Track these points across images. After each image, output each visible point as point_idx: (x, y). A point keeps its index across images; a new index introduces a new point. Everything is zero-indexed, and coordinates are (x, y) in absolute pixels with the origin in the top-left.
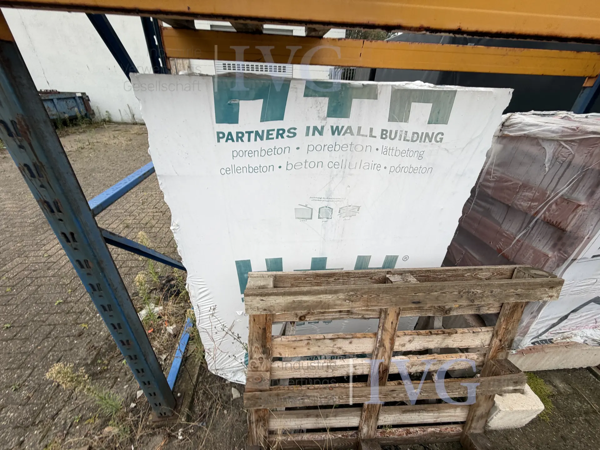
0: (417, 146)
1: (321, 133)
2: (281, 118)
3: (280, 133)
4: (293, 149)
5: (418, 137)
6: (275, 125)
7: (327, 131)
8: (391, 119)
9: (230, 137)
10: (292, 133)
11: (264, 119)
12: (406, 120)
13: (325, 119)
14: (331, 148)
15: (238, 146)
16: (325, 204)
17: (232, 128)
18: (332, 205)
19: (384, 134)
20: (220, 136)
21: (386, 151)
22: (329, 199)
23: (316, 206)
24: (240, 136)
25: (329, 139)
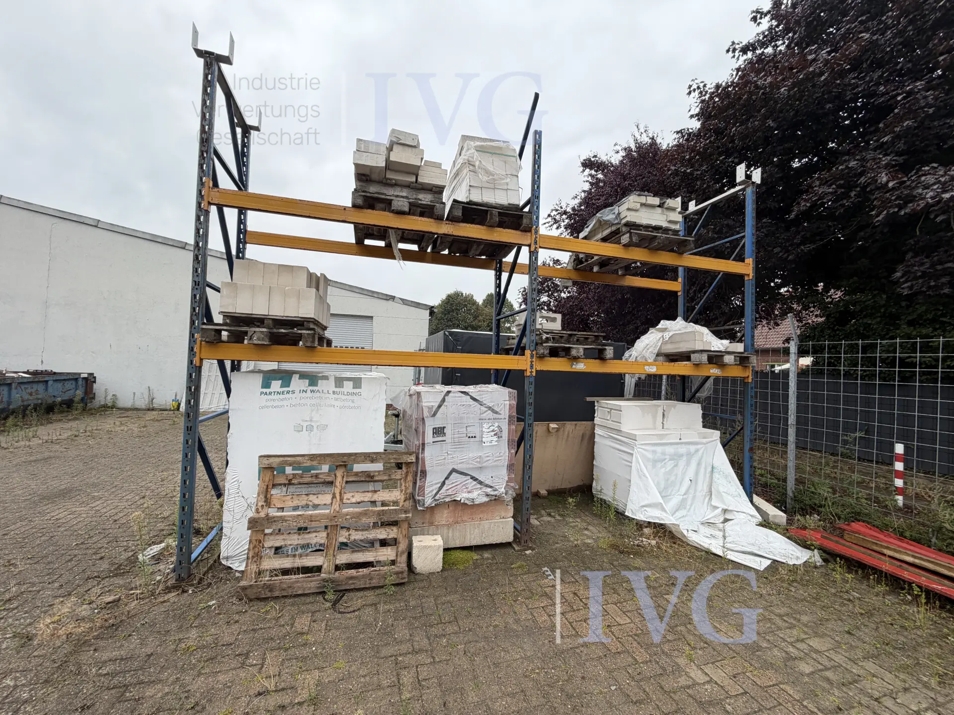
0: (350, 397)
1: (306, 392)
2: (288, 386)
3: (288, 392)
4: (294, 399)
5: (348, 394)
6: (286, 389)
7: (309, 391)
8: (336, 387)
9: (266, 394)
10: (293, 392)
11: (282, 387)
12: (343, 387)
13: (307, 387)
14: (311, 398)
15: (270, 397)
16: (309, 423)
17: (268, 390)
18: (313, 424)
19: (334, 392)
20: (262, 393)
21: (336, 399)
22: (311, 421)
23: (305, 424)
24: (270, 393)
25: (309, 394)
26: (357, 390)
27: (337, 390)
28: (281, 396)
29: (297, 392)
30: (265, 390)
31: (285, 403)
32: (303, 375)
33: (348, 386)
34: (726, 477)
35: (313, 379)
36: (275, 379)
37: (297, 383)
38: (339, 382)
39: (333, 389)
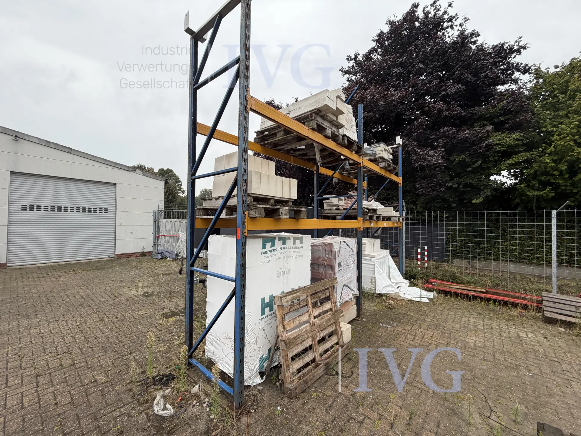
0: (299, 250)
1: (281, 249)
3: (274, 250)
4: (276, 254)
5: (298, 248)
6: (273, 248)
7: (283, 248)
9: (264, 253)
10: (276, 250)
13: (282, 246)
14: (284, 253)
15: (266, 255)
16: (283, 270)
18: (285, 270)
19: (293, 248)
20: (262, 253)
21: (293, 252)
22: (284, 268)
23: (281, 271)
24: (266, 252)
25: (283, 250)
26: (301, 245)
27: (294, 246)
28: (271, 254)
29: (278, 249)
30: (264, 250)
31: (273, 258)
32: (280, 238)
33: (298, 241)
34: (394, 269)
35: (284, 240)
36: (268, 242)
37: (278, 244)
38: (295, 239)
39: (292, 245)
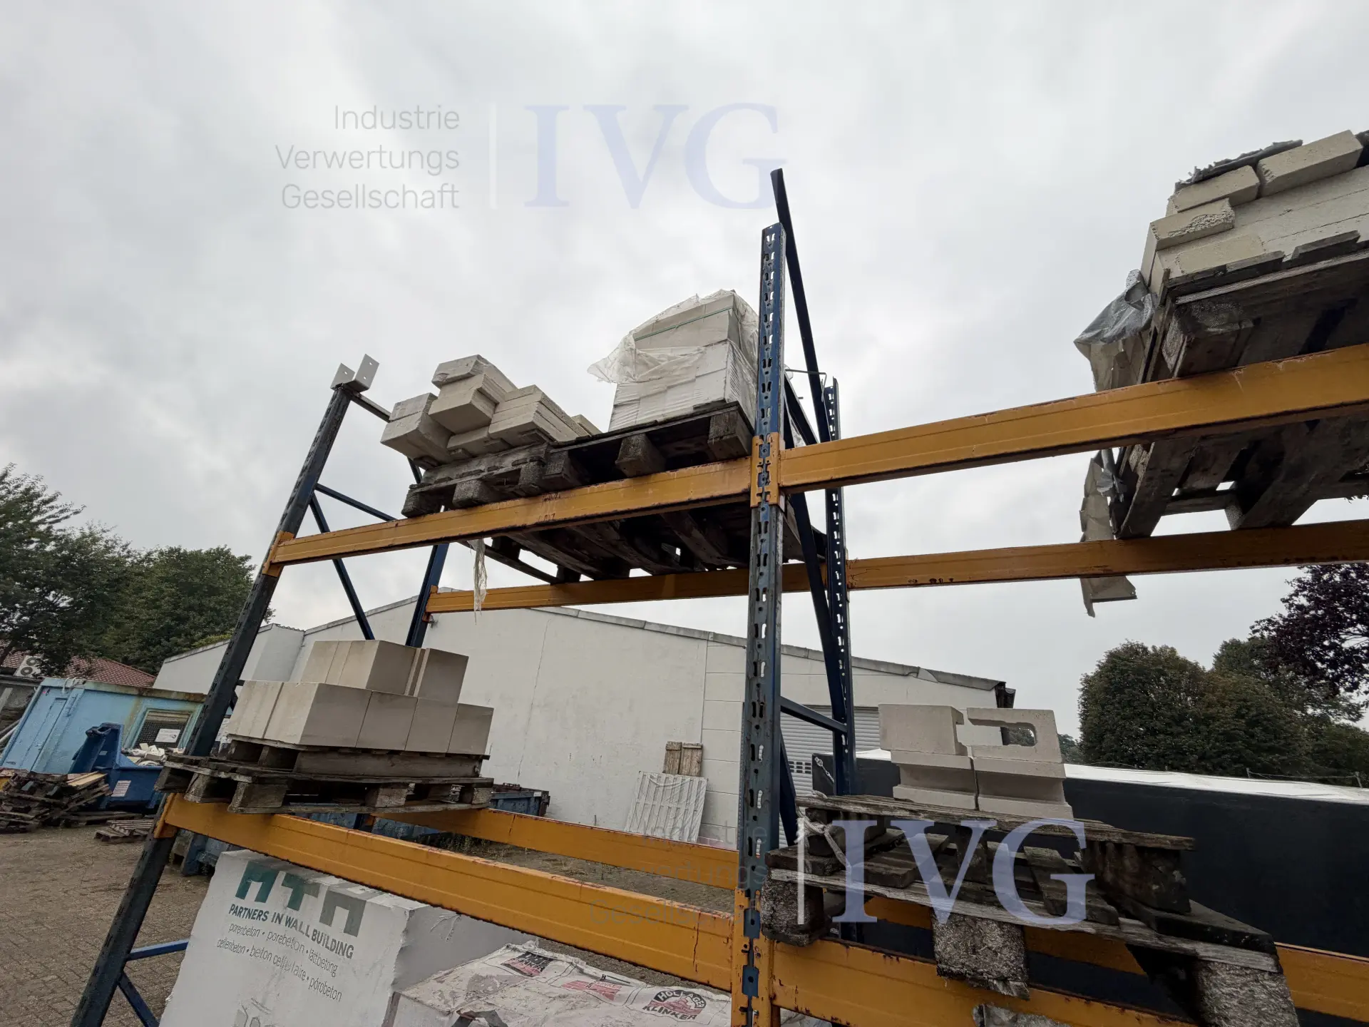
0: (333, 956)
4: (261, 934)
5: (335, 946)
6: (260, 906)
8: (322, 919)
13: (285, 908)
14: (281, 939)
15: (237, 920)
17: (240, 903)
19: (315, 934)
21: (313, 955)
25: (281, 928)
26: (349, 939)
27: (322, 929)
28: (249, 923)
30: (238, 902)
31: (248, 942)
32: (291, 875)
33: (341, 915)
35: (299, 887)
36: (257, 877)
37: (279, 896)
39: (316, 924)
